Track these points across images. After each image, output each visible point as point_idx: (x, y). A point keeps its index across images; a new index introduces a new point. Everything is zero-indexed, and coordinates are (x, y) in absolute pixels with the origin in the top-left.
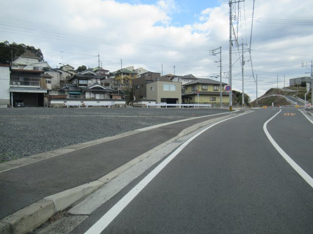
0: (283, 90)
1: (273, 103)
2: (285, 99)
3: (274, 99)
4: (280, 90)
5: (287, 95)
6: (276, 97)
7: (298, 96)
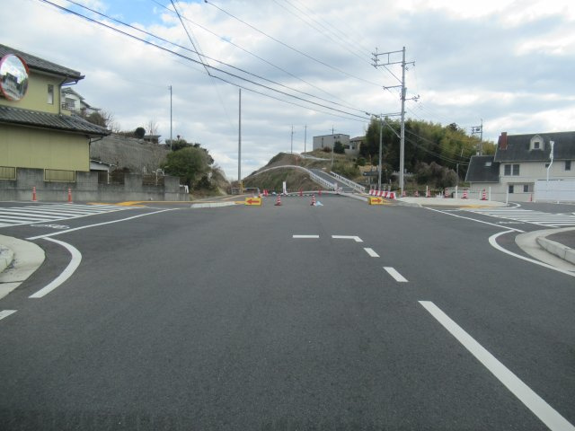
0: (303, 157)
1: (284, 184)
2: (308, 176)
3: (286, 175)
4: (297, 156)
5: (310, 168)
6: (290, 169)
7: (334, 169)
